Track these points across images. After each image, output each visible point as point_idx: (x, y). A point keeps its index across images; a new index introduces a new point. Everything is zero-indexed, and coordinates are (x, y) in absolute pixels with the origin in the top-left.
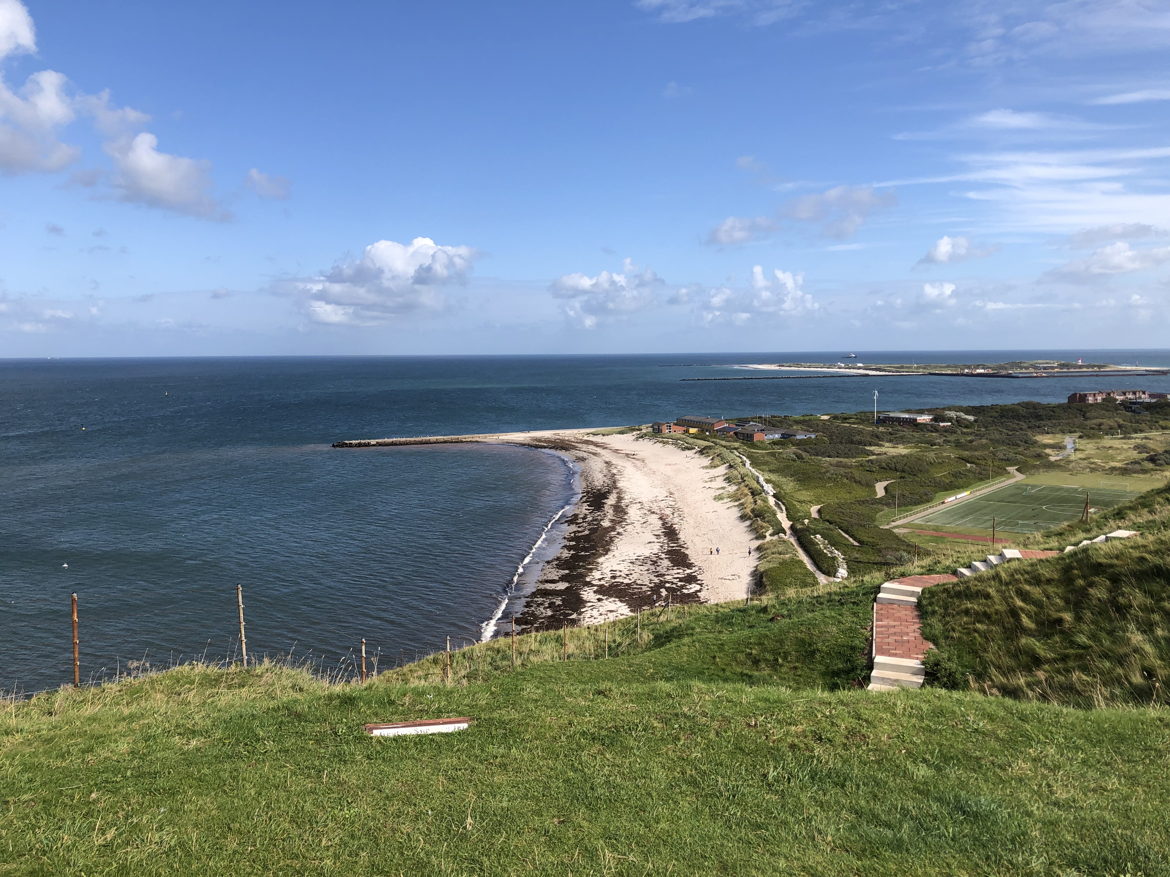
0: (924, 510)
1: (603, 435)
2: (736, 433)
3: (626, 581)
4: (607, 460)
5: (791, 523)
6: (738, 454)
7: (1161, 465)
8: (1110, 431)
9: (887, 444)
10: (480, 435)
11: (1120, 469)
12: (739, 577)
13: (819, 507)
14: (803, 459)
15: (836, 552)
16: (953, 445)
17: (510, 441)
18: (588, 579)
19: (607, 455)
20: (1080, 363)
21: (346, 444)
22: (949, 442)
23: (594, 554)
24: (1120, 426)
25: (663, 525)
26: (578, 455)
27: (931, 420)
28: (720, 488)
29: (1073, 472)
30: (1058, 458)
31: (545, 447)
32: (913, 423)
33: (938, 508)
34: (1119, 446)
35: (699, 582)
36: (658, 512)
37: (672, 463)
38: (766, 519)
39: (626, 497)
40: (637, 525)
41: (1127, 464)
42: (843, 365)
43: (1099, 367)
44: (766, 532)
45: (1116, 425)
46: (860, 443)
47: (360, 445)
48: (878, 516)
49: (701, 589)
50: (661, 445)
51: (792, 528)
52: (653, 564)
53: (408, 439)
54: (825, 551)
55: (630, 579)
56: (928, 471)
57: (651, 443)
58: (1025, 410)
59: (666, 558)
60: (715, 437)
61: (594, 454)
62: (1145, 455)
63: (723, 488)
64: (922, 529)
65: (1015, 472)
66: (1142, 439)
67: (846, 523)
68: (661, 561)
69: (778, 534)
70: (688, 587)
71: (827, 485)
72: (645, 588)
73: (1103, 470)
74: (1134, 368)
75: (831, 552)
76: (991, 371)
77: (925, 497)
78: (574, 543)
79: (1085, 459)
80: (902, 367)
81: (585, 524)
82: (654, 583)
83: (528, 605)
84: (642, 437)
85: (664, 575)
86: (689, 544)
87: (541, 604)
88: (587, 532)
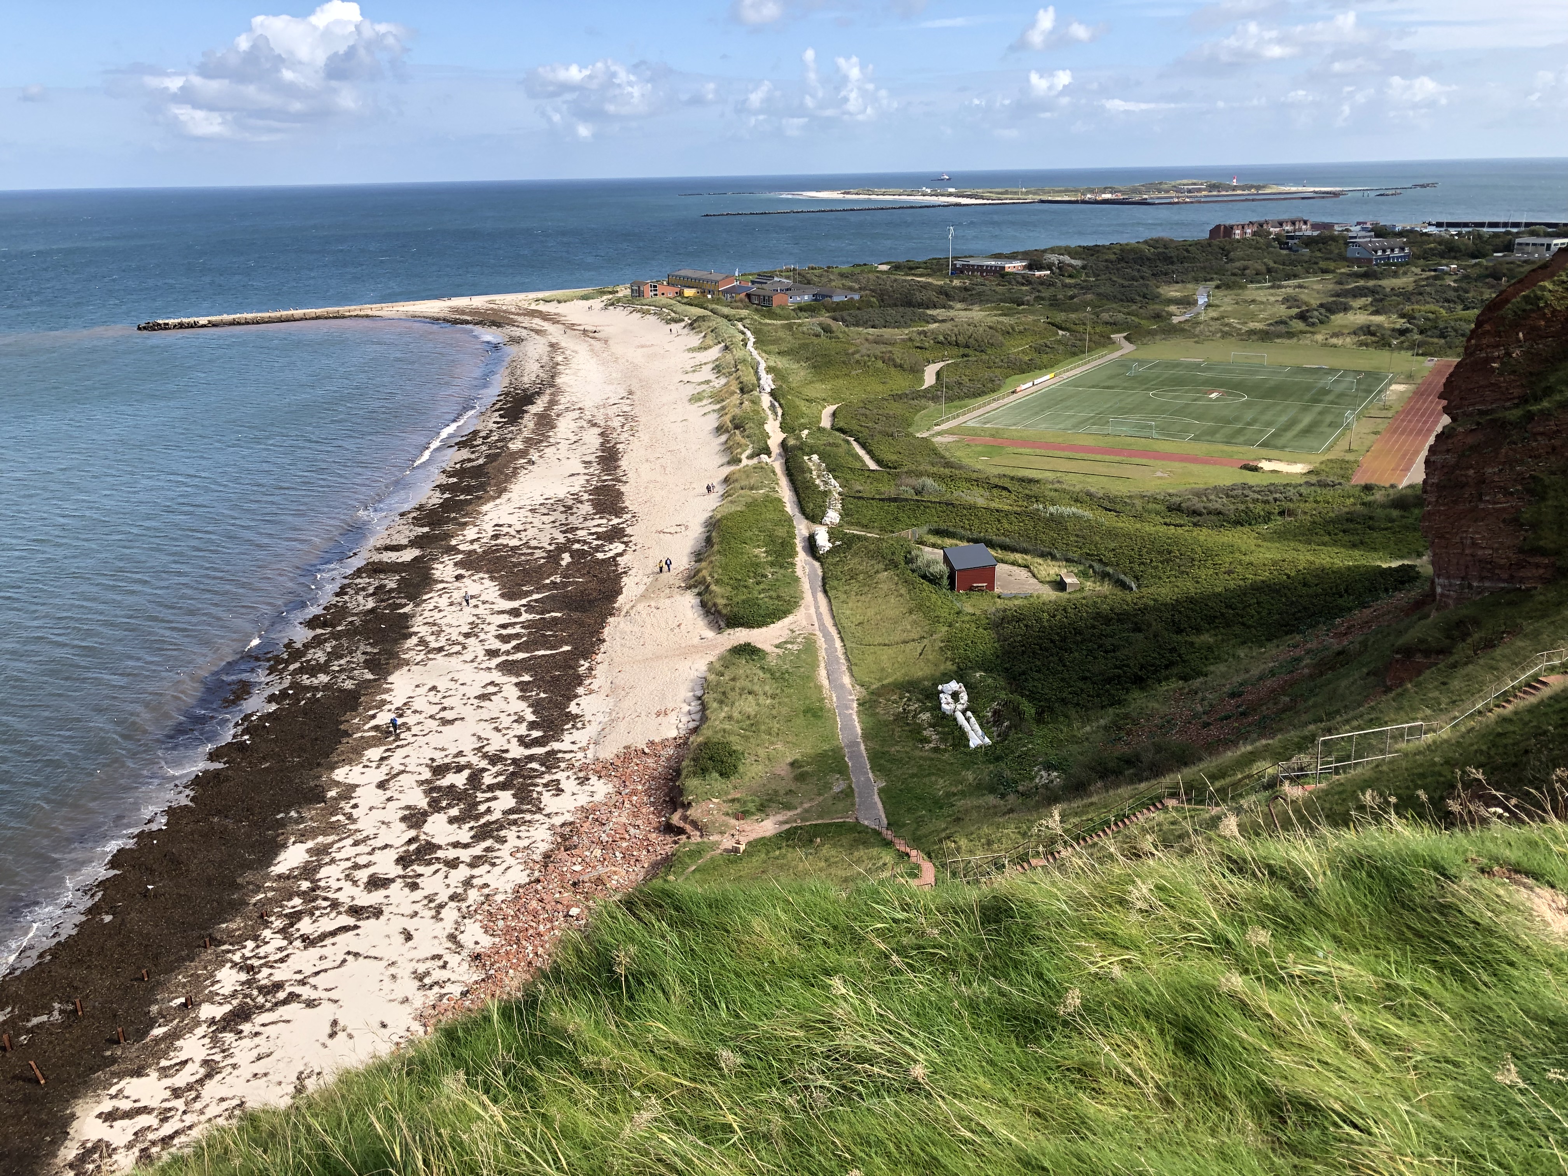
0: (984, 405)
1: (559, 302)
2: (749, 296)
3: (514, 542)
4: (554, 341)
5: (785, 435)
6: (742, 328)
7: (1313, 324)
8: (1256, 277)
9: (959, 306)
10: (374, 306)
11: (1261, 331)
12: (687, 527)
13: (834, 407)
14: (831, 332)
15: (833, 481)
16: (1047, 303)
17: (417, 314)
18: (453, 542)
19: (554, 332)
20: (1235, 183)
21: (159, 325)
22: (1043, 299)
23: (479, 498)
24: (1269, 271)
25: (602, 444)
26: (513, 334)
27: (1025, 267)
28: (702, 383)
29: (1199, 339)
30: (1182, 319)
31: (467, 322)
32: (1000, 273)
33: (1006, 400)
34: (1264, 300)
35: (625, 539)
36: (602, 424)
37: (648, 343)
38: (746, 433)
39: (563, 400)
40: (564, 445)
41: (1271, 324)
42: (929, 191)
43: (1258, 188)
44: (741, 454)
45: (1263, 269)
46: (920, 305)
47: (181, 326)
48: (917, 418)
49: (625, 550)
50: (639, 315)
51: (783, 444)
52: (565, 512)
53: (260, 315)
54: (817, 482)
55: (520, 539)
56: (1002, 345)
57: (626, 312)
58: (1152, 250)
59: (589, 500)
60: (718, 301)
61: (538, 332)
62: (1295, 311)
63: (708, 382)
64: (975, 435)
65: (1123, 340)
66: (1296, 287)
67: (866, 432)
68: (579, 505)
69: (758, 455)
70: (606, 549)
71: (854, 373)
72: (539, 553)
73: (1238, 334)
74: (1300, 189)
75: (826, 483)
76: (1120, 196)
77: (990, 385)
78: (455, 480)
79: (1217, 319)
80: (1006, 193)
81: (484, 448)
82: (557, 544)
83: (341, 592)
84: (612, 304)
85: (577, 529)
86: (631, 476)
87: (363, 589)
88: (481, 461)
